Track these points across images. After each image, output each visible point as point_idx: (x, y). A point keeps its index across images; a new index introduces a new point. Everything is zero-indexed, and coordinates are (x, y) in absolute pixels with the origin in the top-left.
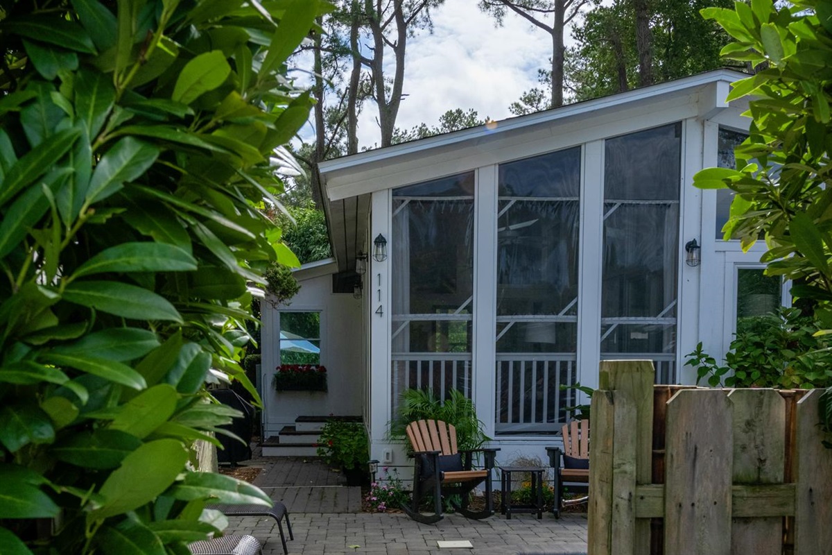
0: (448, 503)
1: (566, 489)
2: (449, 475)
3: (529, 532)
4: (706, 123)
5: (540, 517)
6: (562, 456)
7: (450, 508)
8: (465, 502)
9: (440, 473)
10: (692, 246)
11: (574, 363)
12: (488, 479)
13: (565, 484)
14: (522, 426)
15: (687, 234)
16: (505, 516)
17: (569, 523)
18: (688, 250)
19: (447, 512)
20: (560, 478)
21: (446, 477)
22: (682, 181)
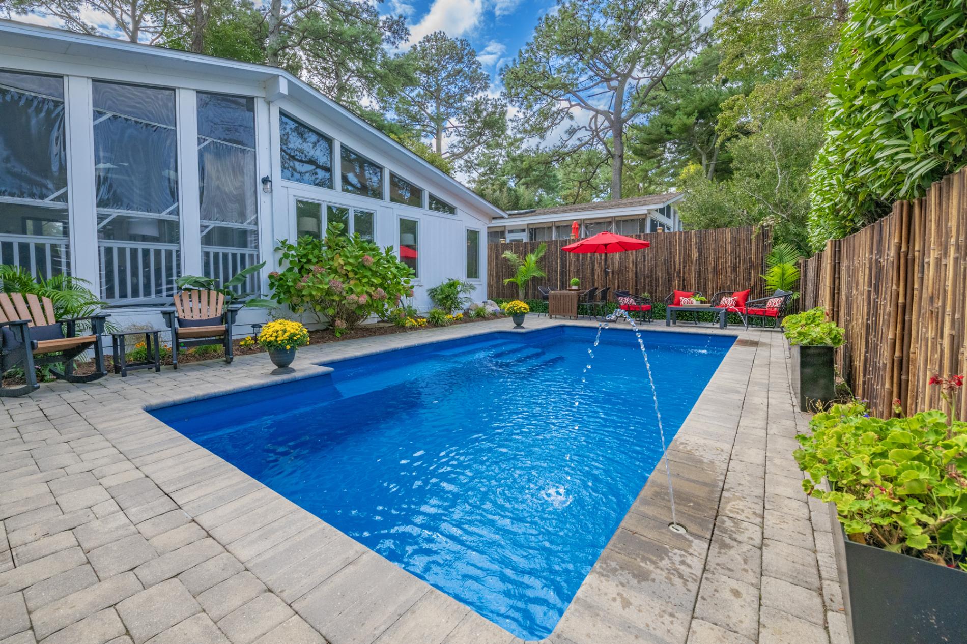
0: (46, 372)
1: (182, 345)
2: (42, 344)
3: (150, 384)
4: (271, 104)
5: (158, 370)
6: (176, 320)
7: (49, 376)
8: (69, 369)
9: (32, 343)
10: (265, 180)
11: (178, 251)
12: (97, 344)
13: (180, 341)
14: (130, 300)
15: (262, 172)
16: (120, 375)
17: (189, 371)
18: (263, 182)
19: (47, 381)
20: (177, 336)
21: (39, 346)
22: (257, 137)
